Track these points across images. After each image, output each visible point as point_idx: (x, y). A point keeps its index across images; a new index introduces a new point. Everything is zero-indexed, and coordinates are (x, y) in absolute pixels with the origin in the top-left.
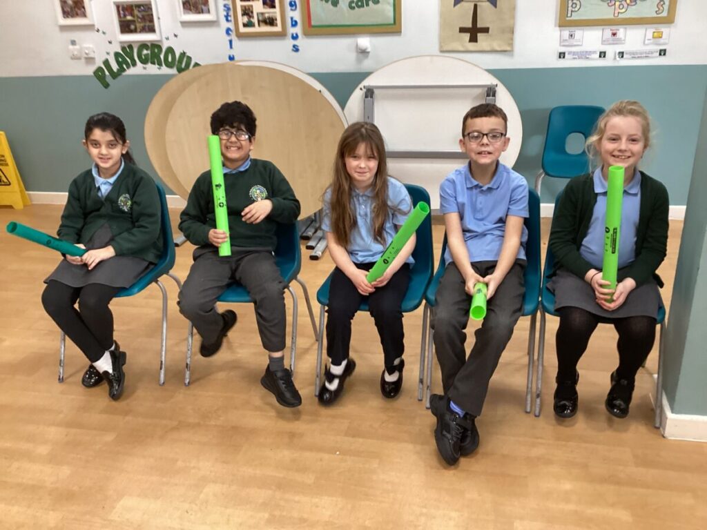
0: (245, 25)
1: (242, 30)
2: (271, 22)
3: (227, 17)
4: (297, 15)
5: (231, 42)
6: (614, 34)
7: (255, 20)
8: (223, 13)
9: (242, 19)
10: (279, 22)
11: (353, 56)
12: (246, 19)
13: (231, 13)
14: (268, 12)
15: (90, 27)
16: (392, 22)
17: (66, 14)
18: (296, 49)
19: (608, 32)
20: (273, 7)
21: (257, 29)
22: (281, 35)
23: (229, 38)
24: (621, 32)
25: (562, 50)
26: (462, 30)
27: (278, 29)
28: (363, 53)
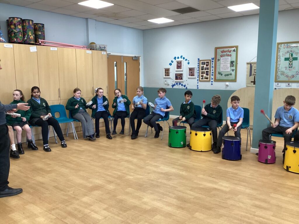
0: (201, 79)
1: (201, 80)
2: (207, 78)
3: (198, 77)
4: (213, 77)
5: (198, 82)
6: (289, 84)
7: (204, 78)
8: (197, 76)
9: (201, 78)
10: (209, 78)
11: (225, 86)
12: (202, 78)
13: (199, 76)
14: (207, 76)
15: (170, 78)
16: (234, 79)
17: (166, 75)
18: (212, 84)
19: (287, 84)
20: (208, 75)
21: (204, 80)
22: (209, 81)
24: (290, 84)
25: (276, 87)
26: (252, 82)
27: (209, 80)
28: (227, 86)
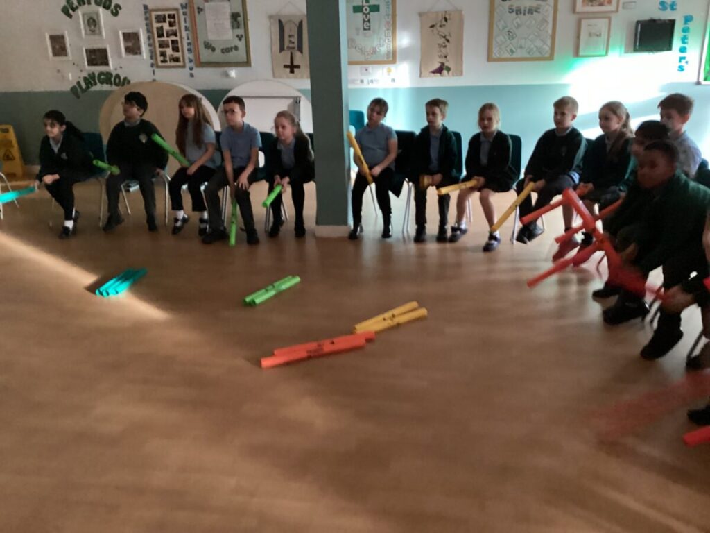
0: (162, 62)
1: (160, 64)
2: (177, 60)
3: (151, 57)
4: (192, 56)
5: (154, 72)
6: (366, 70)
7: (168, 59)
8: (149, 54)
10: (181, 60)
12: (162, 58)
13: (154, 55)
14: (176, 54)
15: (69, 62)
16: (245, 60)
17: (55, 54)
18: (192, 75)
19: (363, 68)
20: (178, 51)
21: (169, 64)
23: (152, 69)
24: (370, 68)
26: (286, 66)
27: (181, 64)
28: (230, 77)
